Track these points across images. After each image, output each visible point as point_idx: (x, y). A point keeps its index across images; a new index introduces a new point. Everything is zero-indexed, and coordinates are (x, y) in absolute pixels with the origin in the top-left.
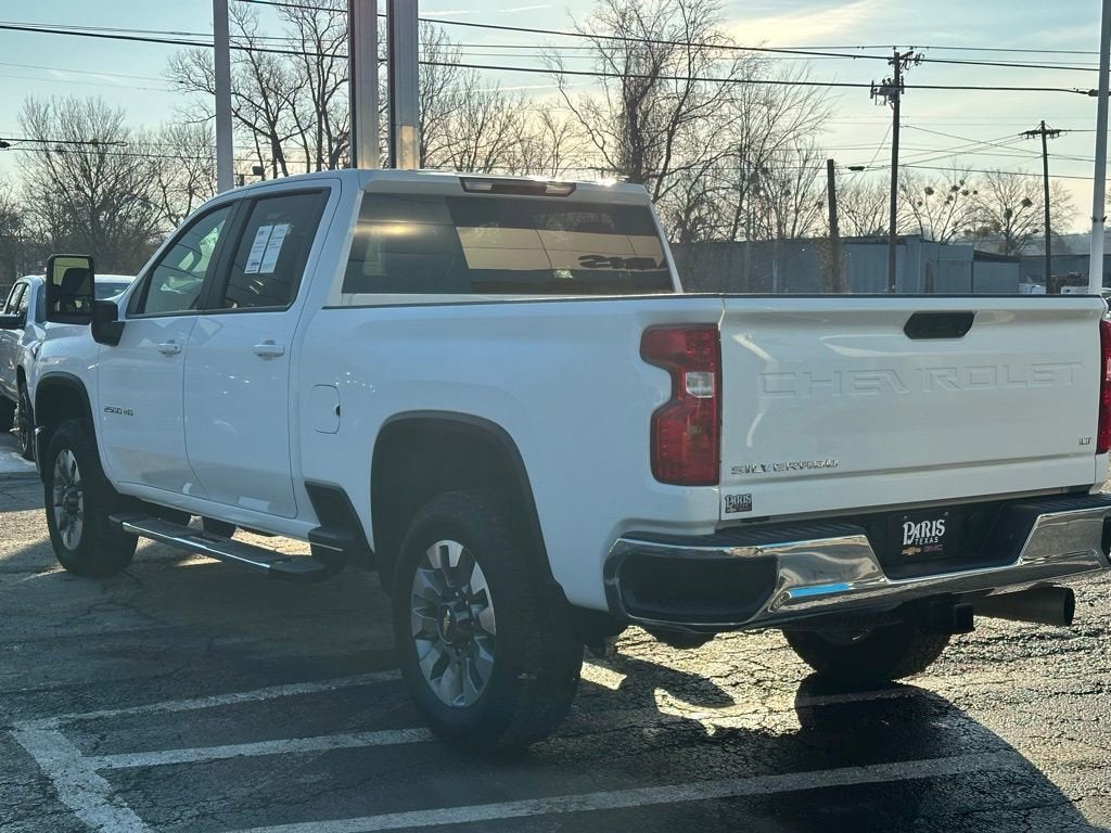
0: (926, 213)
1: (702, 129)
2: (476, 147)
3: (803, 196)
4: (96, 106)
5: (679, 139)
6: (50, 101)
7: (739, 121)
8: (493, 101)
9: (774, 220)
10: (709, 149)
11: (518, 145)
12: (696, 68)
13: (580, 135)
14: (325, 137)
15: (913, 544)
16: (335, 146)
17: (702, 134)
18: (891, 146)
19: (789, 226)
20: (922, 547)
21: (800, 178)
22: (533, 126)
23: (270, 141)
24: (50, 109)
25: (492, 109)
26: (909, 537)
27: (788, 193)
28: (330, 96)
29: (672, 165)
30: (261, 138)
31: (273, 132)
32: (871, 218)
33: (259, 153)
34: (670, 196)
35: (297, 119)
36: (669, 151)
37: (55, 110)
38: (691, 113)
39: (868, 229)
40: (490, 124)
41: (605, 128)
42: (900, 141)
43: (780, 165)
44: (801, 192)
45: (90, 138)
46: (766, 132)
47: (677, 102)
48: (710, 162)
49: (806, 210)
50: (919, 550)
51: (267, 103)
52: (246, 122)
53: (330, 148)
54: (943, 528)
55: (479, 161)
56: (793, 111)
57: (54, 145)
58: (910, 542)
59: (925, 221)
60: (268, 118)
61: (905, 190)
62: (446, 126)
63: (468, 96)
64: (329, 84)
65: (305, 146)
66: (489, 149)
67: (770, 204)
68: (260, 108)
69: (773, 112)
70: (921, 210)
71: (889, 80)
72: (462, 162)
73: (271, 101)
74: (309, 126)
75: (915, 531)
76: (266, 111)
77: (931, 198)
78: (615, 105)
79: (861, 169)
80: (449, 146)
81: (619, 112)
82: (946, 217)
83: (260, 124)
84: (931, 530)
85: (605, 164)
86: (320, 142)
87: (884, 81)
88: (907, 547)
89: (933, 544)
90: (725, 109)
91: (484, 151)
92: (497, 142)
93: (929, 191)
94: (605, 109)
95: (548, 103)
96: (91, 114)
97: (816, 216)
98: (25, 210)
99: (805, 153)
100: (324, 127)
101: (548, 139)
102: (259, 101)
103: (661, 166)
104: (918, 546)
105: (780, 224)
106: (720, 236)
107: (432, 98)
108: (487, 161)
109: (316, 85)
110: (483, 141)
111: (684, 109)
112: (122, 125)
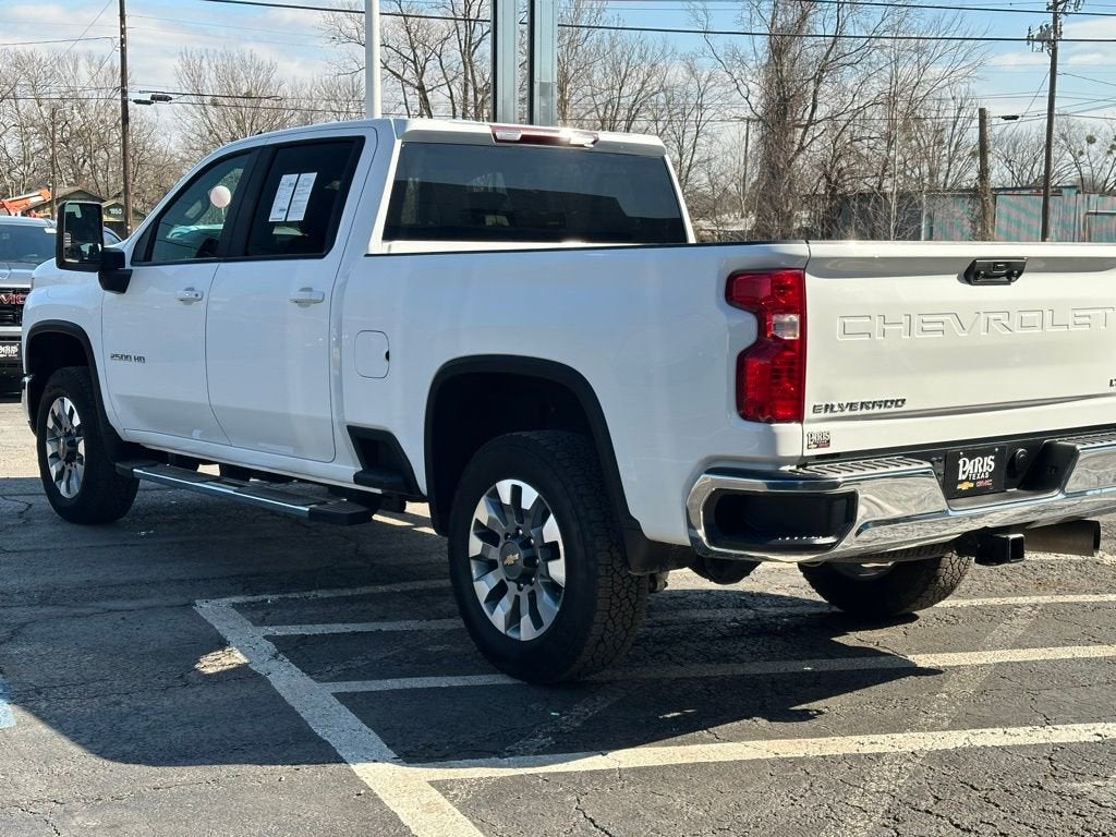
0: (1087, 163)
1: (850, 78)
2: (619, 98)
3: (956, 147)
4: (248, 59)
5: (826, 88)
6: (203, 54)
7: (888, 69)
8: (637, 50)
9: (925, 169)
10: (856, 98)
11: (662, 94)
12: (845, 14)
13: (724, 85)
14: (471, 87)
15: (967, 480)
16: (480, 97)
17: (851, 83)
18: (1047, 94)
19: (942, 177)
20: (975, 481)
21: (954, 127)
22: (676, 74)
23: (417, 92)
24: (205, 64)
25: (635, 57)
26: (964, 472)
27: (941, 142)
28: (476, 47)
29: (818, 115)
30: (409, 89)
31: (421, 82)
32: (1029, 168)
33: (406, 104)
34: (816, 146)
35: (443, 70)
36: (815, 100)
37: (209, 64)
38: (840, 61)
39: (1025, 179)
40: (634, 74)
41: (749, 77)
42: (1057, 89)
43: (934, 114)
44: (955, 141)
45: (244, 90)
46: (916, 80)
47: (825, 50)
48: (858, 111)
49: (960, 159)
50: (972, 485)
51: (415, 55)
52: (394, 73)
53: (476, 99)
54: (992, 464)
55: (622, 112)
56: (945, 58)
57: (209, 98)
58: (964, 477)
59: (1086, 170)
60: (416, 71)
61: (1065, 140)
62: (589, 77)
63: (613, 46)
64: (475, 34)
65: (451, 97)
66: (632, 99)
67: (921, 154)
68: (408, 59)
69: (924, 59)
70: (1082, 159)
71: (1047, 26)
72: (605, 113)
73: (418, 52)
74: (455, 78)
75: (969, 467)
76: (414, 62)
77: (1093, 147)
78: (760, 54)
79: (1015, 118)
80: (593, 95)
81: (765, 61)
82: (1108, 167)
83: (409, 75)
84: (982, 466)
85: (749, 113)
86: (466, 92)
87: (1041, 28)
88: (962, 481)
89: (984, 480)
90: (875, 55)
91: (626, 101)
92: (640, 91)
93: (1091, 140)
94: (750, 57)
95: (693, 53)
96: (244, 66)
97: (971, 165)
98: (182, 159)
99: (959, 101)
100: (470, 78)
101: (692, 88)
102: (408, 52)
103: (807, 116)
104: (972, 481)
105: (931, 174)
106: (866, 187)
107: (576, 48)
108: (630, 110)
109: (462, 36)
110: (626, 90)
111: (831, 57)
112: (275, 78)
